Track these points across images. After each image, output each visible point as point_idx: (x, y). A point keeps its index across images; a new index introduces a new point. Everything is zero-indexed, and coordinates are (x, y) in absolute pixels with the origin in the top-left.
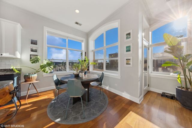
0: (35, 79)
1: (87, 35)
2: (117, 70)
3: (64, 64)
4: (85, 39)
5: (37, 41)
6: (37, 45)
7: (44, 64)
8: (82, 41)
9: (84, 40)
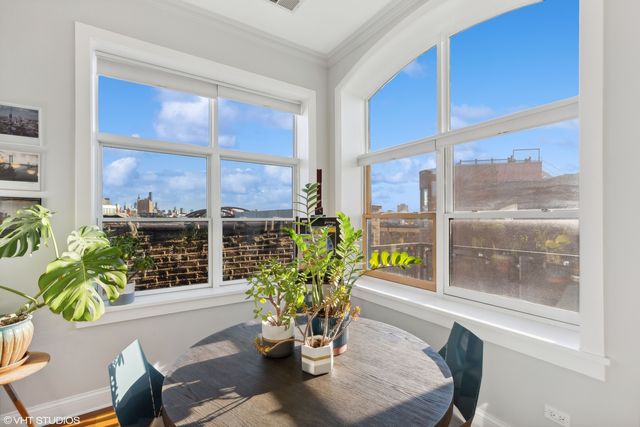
0: (20, 352)
1: (328, 70)
2: (574, 303)
3: (196, 235)
4: (314, 93)
5: (37, 112)
6: (36, 136)
7: (64, 264)
8: (298, 105)
9: (309, 97)
